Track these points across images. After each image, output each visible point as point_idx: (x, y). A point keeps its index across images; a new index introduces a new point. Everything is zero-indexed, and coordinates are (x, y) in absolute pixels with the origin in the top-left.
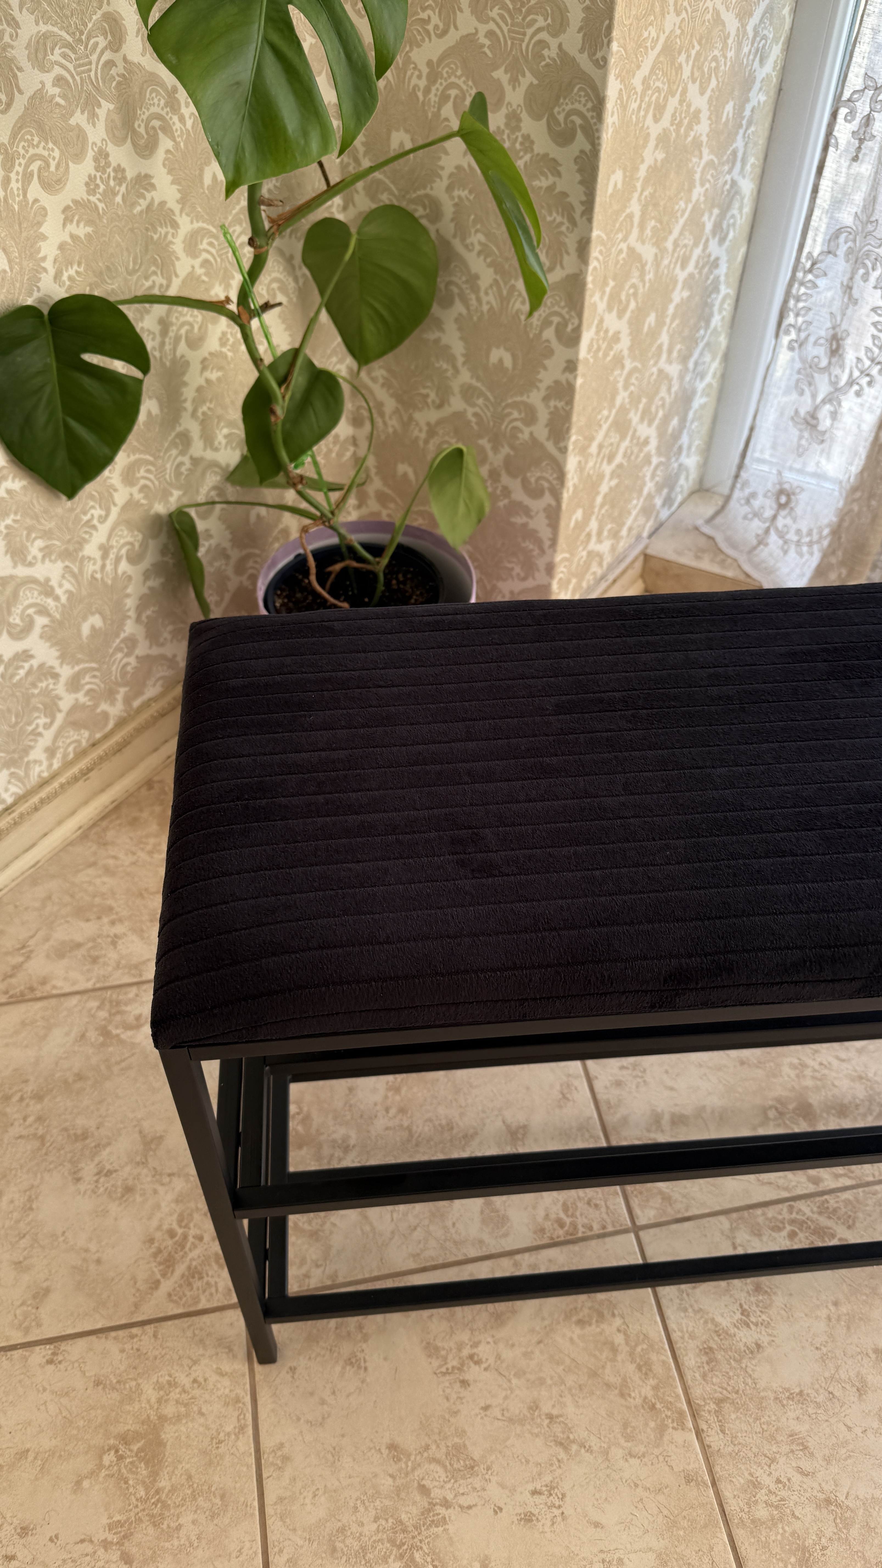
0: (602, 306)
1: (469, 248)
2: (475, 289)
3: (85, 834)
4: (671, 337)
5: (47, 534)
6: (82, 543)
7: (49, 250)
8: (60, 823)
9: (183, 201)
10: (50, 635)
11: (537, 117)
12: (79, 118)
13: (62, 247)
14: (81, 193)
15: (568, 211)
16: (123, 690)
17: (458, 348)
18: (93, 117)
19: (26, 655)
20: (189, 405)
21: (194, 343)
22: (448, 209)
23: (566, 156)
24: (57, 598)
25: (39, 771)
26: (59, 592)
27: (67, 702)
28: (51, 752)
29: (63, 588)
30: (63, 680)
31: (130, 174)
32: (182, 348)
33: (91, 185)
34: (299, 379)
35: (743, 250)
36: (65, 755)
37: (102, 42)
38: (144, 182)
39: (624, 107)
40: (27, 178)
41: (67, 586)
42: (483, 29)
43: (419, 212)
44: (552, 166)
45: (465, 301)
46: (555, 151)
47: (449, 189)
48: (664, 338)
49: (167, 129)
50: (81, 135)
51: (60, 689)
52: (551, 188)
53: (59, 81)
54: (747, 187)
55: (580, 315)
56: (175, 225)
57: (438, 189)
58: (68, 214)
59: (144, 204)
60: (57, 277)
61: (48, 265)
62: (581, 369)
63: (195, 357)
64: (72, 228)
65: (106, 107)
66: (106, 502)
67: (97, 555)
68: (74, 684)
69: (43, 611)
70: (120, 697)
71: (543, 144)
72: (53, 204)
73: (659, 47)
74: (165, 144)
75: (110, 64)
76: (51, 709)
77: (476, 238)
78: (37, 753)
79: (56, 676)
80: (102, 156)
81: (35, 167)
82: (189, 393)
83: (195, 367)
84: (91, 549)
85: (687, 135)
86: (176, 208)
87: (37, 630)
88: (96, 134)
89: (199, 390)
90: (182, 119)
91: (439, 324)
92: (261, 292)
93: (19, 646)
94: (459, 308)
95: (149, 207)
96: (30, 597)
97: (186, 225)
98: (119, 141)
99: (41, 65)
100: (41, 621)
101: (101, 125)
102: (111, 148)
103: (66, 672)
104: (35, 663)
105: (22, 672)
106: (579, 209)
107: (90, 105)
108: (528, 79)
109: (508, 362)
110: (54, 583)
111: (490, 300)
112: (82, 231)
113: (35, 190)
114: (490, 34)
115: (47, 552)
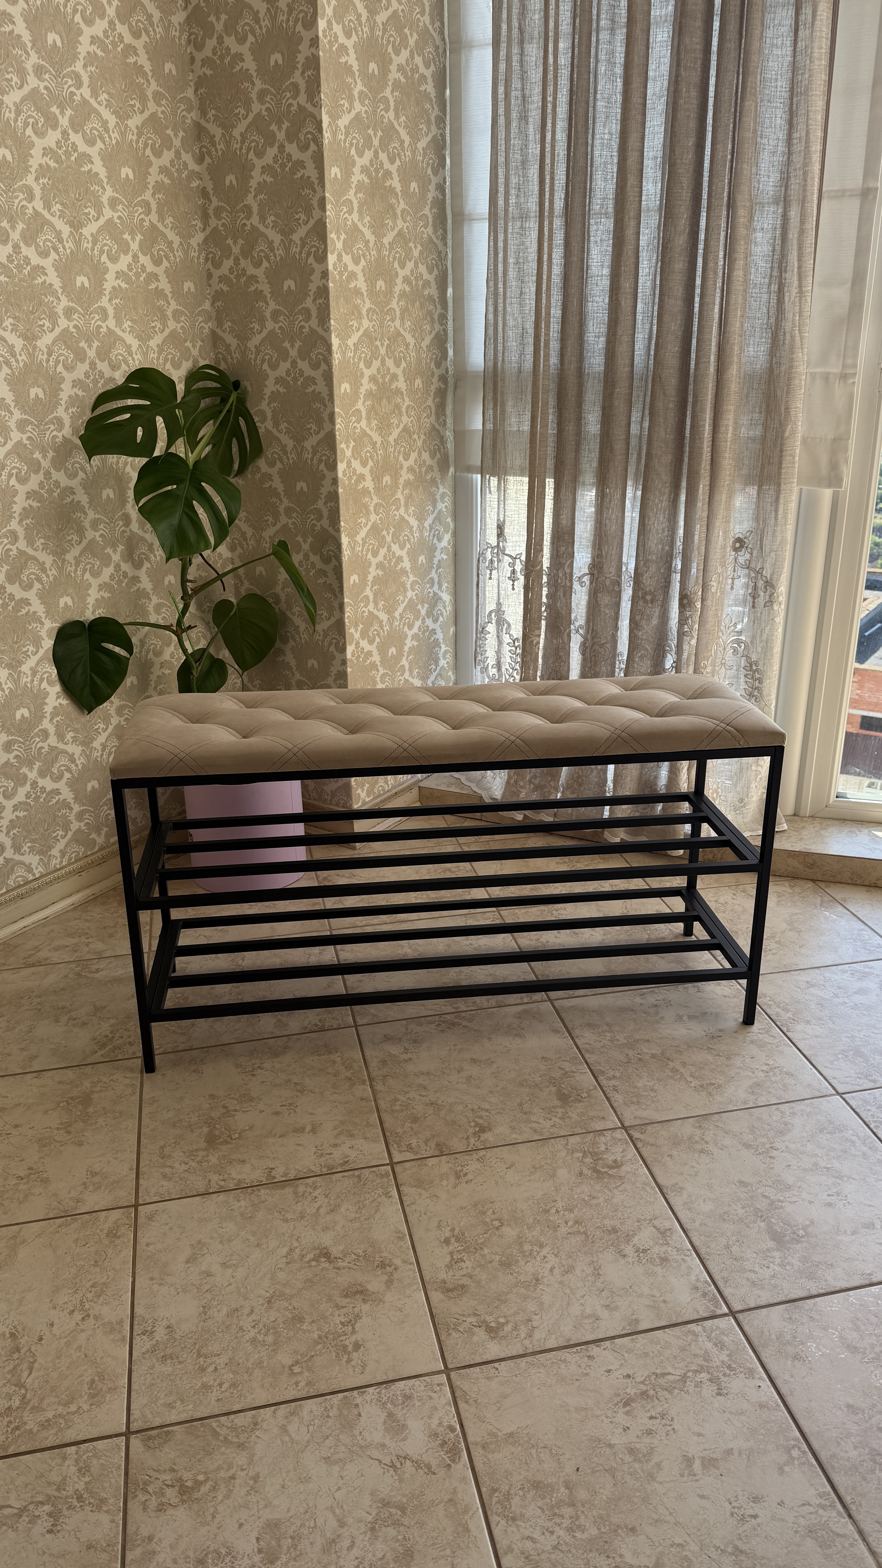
0: (357, 636)
1: (293, 614)
2: (298, 633)
3: (76, 908)
4: (410, 663)
5: (75, 730)
6: (92, 740)
7: (91, 600)
8: (62, 899)
9: (153, 589)
10: (71, 784)
11: (315, 554)
12: (109, 550)
13: (96, 600)
14: (107, 580)
15: (333, 591)
16: (105, 829)
17: (293, 663)
18: (115, 551)
19: (57, 792)
20: (152, 683)
21: (158, 654)
22: (283, 598)
23: (329, 568)
24: (77, 765)
25: (55, 862)
26: (78, 762)
27: (75, 826)
28: (63, 853)
29: (81, 761)
30: (74, 812)
31: (130, 575)
32: (151, 655)
33: (112, 577)
34: (205, 662)
35: (452, 629)
36: (70, 859)
37: (121, 523)
38: (136, 579)
39: (353, 549)
40: (85, 571)
41: (83, 760)
42: (290, 521)
43: (271, 601)
44: (324, 573)
45: (294, 639)
46: (324, 567)
47: (283, 589)
48: (404, 662)
49: (148, 559)
50: (109, 557)
51: (72, 817)
52: (325, 583)
53: (101, 536)
54: (446, 597)
55: (344, 638)
56: (150, 599)
57: (278, 589)
58: (101, 587)
59: (135, 588)
60: (93, 612)
61: (90, 606)
62: (348, 663)
63: (157, 661)
64: (102, 593)
65: (121, 548)
66: (107, 720)
67: (100, 748)
68: (80, 817)
69: (69, 770)
70: (103, 832)
71: (319, 565)
72: (95, 583)
73: (369, 527)
74: (147, 565)
75: (124, 531)
76: (66, 827)
77: (296, 609)
78: (55, 852)
79: (71, 809)
80: (117, 567)
81: (88, 567)
82: (153, 678)
83: (157, 666)
84: (97, 744)
85: (396, 566)
86: (151, 592)
87: (64, 780)
88: (116, 557)
89: (158, 677)
90: (155, 556)
91: (281, 652)
92: (187, 621)
93: (55, 786)
94: (292, 643)
95: (138, 590)
96: (63, 761)
97: (155, 600)
98: (126, 562)
99: (95, 529)
100: (67, 775)
101: (118, 554)
102: (122, 563)
103: (76, 808)
104: (62, 797)
105: (54, 801)
106: (337, 590)
107: (114, 546)
108: (310, 539)
109: (316, 666)
110: (76, 756)
111: (305, 636)
112: (106, 595)
113: (87, 576)
114: (293, 523)
115: (75, 740)
